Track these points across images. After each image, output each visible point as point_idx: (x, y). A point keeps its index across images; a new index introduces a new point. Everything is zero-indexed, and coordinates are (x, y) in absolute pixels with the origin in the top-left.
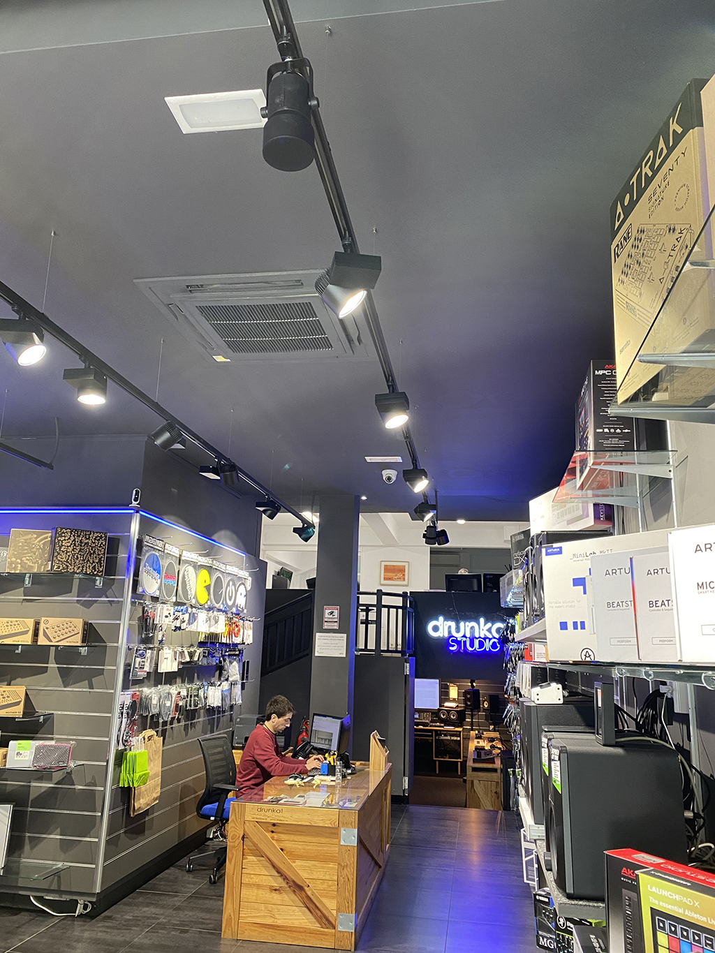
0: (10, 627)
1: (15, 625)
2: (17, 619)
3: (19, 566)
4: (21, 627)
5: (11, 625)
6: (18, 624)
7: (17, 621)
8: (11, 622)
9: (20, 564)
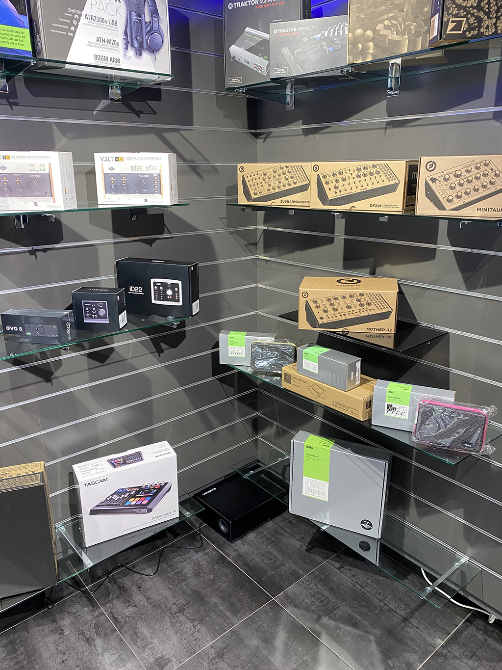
0: (362, 178)
1: (371, 174)
2: (375, 163)
3: (371, 44)
4: (384, 177)
5: (365, 175)
6: (378, 173)
7: (374, 166)
8: (365, 168)
9: (373, 40)
